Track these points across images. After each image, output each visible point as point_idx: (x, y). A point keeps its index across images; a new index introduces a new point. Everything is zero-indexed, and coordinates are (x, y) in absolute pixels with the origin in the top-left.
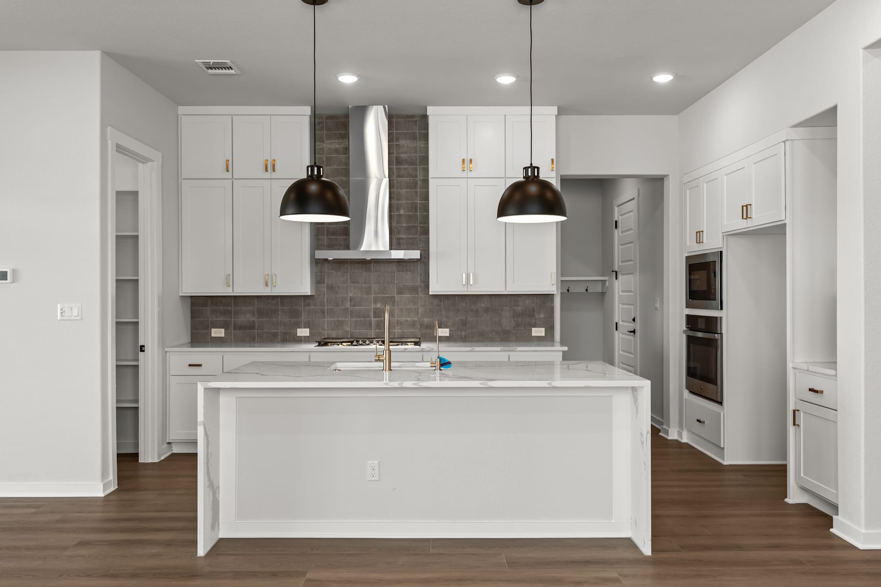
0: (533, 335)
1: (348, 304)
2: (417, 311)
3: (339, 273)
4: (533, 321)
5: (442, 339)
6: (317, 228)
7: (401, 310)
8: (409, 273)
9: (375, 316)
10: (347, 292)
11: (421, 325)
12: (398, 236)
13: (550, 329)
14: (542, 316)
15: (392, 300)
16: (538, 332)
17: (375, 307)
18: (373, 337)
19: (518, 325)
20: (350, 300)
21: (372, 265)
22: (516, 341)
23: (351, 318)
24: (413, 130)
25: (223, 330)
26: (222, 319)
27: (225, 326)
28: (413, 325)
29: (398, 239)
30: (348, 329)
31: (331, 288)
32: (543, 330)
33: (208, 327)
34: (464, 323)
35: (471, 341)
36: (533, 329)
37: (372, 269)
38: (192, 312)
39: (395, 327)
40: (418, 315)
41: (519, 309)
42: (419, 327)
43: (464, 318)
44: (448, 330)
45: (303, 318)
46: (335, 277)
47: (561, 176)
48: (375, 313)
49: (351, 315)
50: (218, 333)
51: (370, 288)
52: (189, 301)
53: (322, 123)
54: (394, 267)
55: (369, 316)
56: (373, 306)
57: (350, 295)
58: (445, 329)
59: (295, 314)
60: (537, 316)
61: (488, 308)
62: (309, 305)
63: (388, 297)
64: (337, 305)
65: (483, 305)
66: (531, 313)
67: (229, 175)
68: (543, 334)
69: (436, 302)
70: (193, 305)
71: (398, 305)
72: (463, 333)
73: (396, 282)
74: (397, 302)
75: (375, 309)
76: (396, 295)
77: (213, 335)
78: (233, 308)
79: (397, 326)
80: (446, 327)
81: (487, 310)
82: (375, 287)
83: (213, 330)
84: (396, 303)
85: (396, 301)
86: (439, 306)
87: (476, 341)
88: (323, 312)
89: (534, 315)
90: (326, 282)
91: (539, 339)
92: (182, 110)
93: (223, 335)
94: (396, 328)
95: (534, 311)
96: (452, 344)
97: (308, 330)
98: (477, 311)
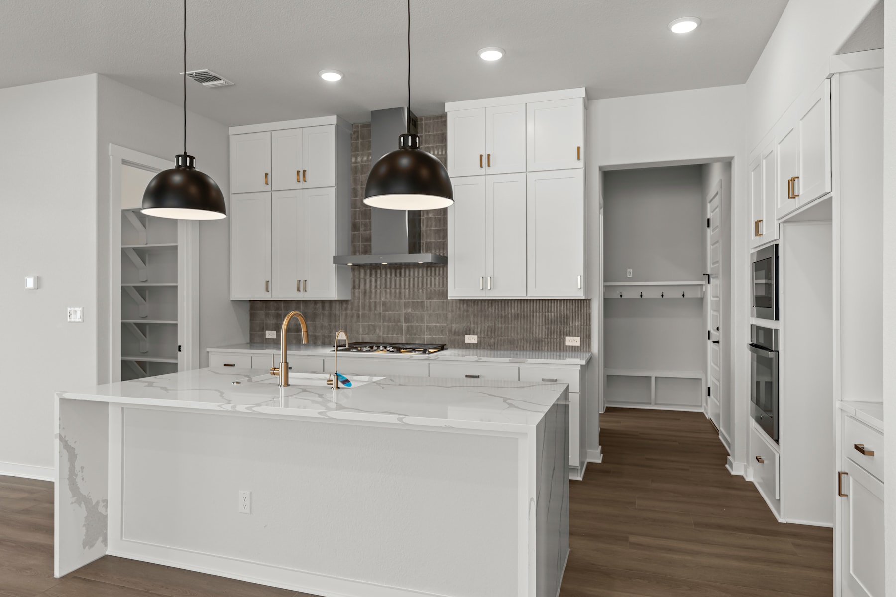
0: (567, 345)
1: (381, 309)
2: (445, 316)
3: (372, 279)
4: (567, 329)
5: (469, 346)
6: (353, 235)
7: (430, 315)
8: (438, 278)
9: (405, 322)
10: (380, 298)
11: (450, 331)
13: (586, 339)
14: (577, 324)
15: (422, 305)
16: (573, 341)
17: (405, 312)
18: (403, 342)
19: (550, 333)
20: (383, 305)
21: (403, 270)
22: (548, 350)
23: (383, 322)
25: (274, 332)
26: (274, 322)
27: (275, 328)
28: (442, 330)
30: (381, 334)
31: (365, 293)
32: (578, 339)
33: (263, 330)
34: (493, 330)
35: (499, 350)
36: (568, 338)
37: (403, 274)
38: (251, 315)
39: (424, 332)
40: (447, 321)
41: (551, 315)
42: (447, 333)
43: (492, 325)
44: (476, 337)
45: (341, 322)
46: (370, 282)
47: (600, 168)
48: (405, 319)
49: (383, 319)
50: (271, 335)
51: (401, 293)
52: (248, 305)
53: (358, 132)
54: (423, 272)
55: (399, 321)
56: (404, 311)
57: (383, 300)
58: (473, 336)
59: (334, 318)
60: (571, 324)
61: (518, 315)
62: (346, 310)
63: (417, 302)
64: (371, 310)
65: (513, 311)
66: (565, 320)
67: (268, 188)
68: (578, 344)
69: (464, 307)
70: (252, 309)
71: (427, 310)
72: (492, 341)
73: (425, 287)
74: (427, 307)
75: (406, 314)
76: (425, 301)
77: (267, 337)
78: (283, 312)
79: (427, 332)
80: (474, 334)
81: (517, 317)
82: (405, 292)
83: (267, 332)
84: (425, 308)
85: (425, 306)
86: (467, 311)
87: (506, 350)
88: (358, 316)
89: (568, 323)
90: (361, 288)
91: (574, 349)
92: (232, 130)
93: (274, 337)
94: (426, 333)
95: (568, 318)
96: (480, 352)
97: (344, 334)
98: (506, 317)
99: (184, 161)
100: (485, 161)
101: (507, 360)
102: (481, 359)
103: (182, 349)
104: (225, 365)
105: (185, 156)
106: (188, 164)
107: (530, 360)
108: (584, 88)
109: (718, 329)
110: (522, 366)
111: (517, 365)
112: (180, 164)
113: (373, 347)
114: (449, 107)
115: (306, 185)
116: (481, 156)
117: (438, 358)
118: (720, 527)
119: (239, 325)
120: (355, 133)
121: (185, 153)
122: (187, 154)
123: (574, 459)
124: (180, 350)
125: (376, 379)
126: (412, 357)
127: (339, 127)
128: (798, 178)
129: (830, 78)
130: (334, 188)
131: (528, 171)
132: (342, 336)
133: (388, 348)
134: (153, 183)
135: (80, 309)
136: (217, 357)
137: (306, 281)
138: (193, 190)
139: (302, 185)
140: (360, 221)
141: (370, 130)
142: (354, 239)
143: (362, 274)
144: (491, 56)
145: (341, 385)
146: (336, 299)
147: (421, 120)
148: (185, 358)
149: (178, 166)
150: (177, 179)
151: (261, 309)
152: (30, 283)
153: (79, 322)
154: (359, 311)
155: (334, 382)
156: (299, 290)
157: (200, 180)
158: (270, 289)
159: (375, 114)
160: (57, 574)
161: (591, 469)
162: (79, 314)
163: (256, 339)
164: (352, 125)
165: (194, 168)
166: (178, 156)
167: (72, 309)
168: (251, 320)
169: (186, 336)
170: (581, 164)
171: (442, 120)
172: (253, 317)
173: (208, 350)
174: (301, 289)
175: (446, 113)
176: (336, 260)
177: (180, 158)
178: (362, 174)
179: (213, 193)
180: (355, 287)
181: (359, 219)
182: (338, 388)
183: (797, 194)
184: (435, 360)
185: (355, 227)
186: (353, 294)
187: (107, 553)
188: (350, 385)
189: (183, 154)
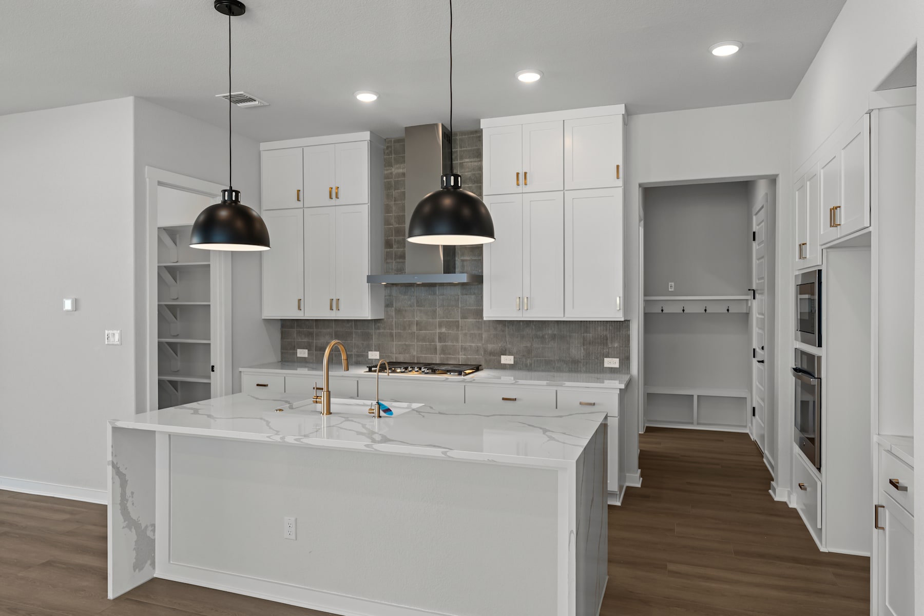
0: (605, 366)
1: (414, 328)
2: (480, 335)
3: (406, 297)
4: (606, 350)
5: (505, 367)
6: (387, 252)
7: (465, 335)
8: (473, 297)
9: (440, 342)
10: (414, 317)
11: (485, 351)
12: (463, 258)
13: (626, 361)
14: (616, 345)
15: (456, 325)
16: (612, 362)
17: (440, 331)
18: (438, 362)
19: (588, 354)
20: (417, 324)
21: (437, 289)
22: (586, 372)
23: (417, 342)
24: (476, 146)
25: (306, 351)
26: (305, 340)
27: (308, 347)
28: (477, 351)
29: (463, 261)
30: (415, 353)
31: (399, 311)
32: (617, 360)
33: (294, 348)
34: (529, 351)
35: (536, 371)
36: (606, 360)
37: (437, 293)
38: (282, 333)
39: (459, 352)
40: (482, 340)
41: (590, 336)
42: (483, 353)
43: (529, 345)
44: (512, 357)
45: (374, 341)
46: (403, 300)
47: (640, 185)
48: (440, 338)
49: (417, 339)
50: (302, 353)
51: (435, 311)
52: (280, 324)
53: (391, 147)
54: (458, 291)
55: (433, 341)
56: (438, 331)
57: (416, 319)
58: (509, 357)
59: (367, 336)
60: (610, 346)
61: (555, 335)
62: (379, 328)
63: (452, 322)
64: (404, 329)
65: (550, 332)
66: (604, 341)
67: (300, 204)
68: (617, 365)
69: (500, 327)
70: (283, 327)
71: (462, 330)
72: (529, 361)
73: (460, 306)
74: (461, 327)
75: (440, 334)
76: (460, 320)
77: (299, 355)
78: (315, 330)
79: (461, 352)
80: (510, 354)
81: (553, 337)
82: (439, 311)
83: (299, 351)
84: (460, 328)
85: (460, 325)
86: (503, 331)
87: (542, 371)
88: (391, 335)
89: (607, 344)
90: (394, 306)
91: (612, 370)
92: (263, 146)
93: (306, 355)
94: (461, 353)
95: (607, 339)
96: (517, 373)
97: (378, 353)
98: (543, 337)
99: (230, 196)
100: (522, 178)
101: (544, 383)
102: (518, 382)
103: (215, 369)
104: (258, 385)
105: (231, 191)
106: (234, 199)
107: (568, 384)
108: (624, 105)
109: (763, 348)
110: (559, 389)
111: (555, 388)
112: (226, 199)
113: (408, 368)
114: (484, 124)
115: (338, 202)
116: (518, 174)
117: (474, 380)
118: (761, 556)
119: (270, 344)
120: (388, 147)
121: (231, 187)
122: (233, 189)
123: (613, 484)
124: (213, 371)
125: (415, 406)
126: (447, 379)
127: (372, 143)
128: (840, 207)
129: (869, 113)
130: (367, 205)
131: (565, 189)
132: (374, 355)
133: (423, 370)
134: (202, 218)
135: (119, 332)
136: (249, 378)
137: (339, 299)
138: (239, 224)
139: (334, 201)
140: (393, 238)
141: (404, 146)
142: (388, 256)
143: (395, 291)
144: (529, 78)
145: (382, 413)
146: (370, 318)
147: (456, 134)
148: (218, 380)
149: (224, 201)
150: (224, 214)
151: (292, 327)
152: (68, 305)
153: (117, 345)
154: (392, 330)
155: (376, 411)
156: (331, 309)
157: (244, 214)
158: (302, 307)
159: (409, 130)
160: (111, 596)
161: (630, 493)
162: (117, 337)
163: (287, 359)
164: (385, 140)
165: (240, 202)
166: (225, 191)
167: (111, 332)
168: (282, 338)
169: (219, 355)
170: (620, 182)
171: (477, 135)
172: (284, 335)
173: (241, 369)
174: (334, 307)
175: (482, 130)
176: (370, 279)
177: (226, 193)
178: (395, 189)
179: (258, 226)
180: (388, 305)
181: (392, 236)
182: (380, 417)
183: (839, 224)
184: (471, 382)
185: (388, 244)
186: (386, 312)
187: (155, 576)
188: (392, 414)
189: (228, 188)
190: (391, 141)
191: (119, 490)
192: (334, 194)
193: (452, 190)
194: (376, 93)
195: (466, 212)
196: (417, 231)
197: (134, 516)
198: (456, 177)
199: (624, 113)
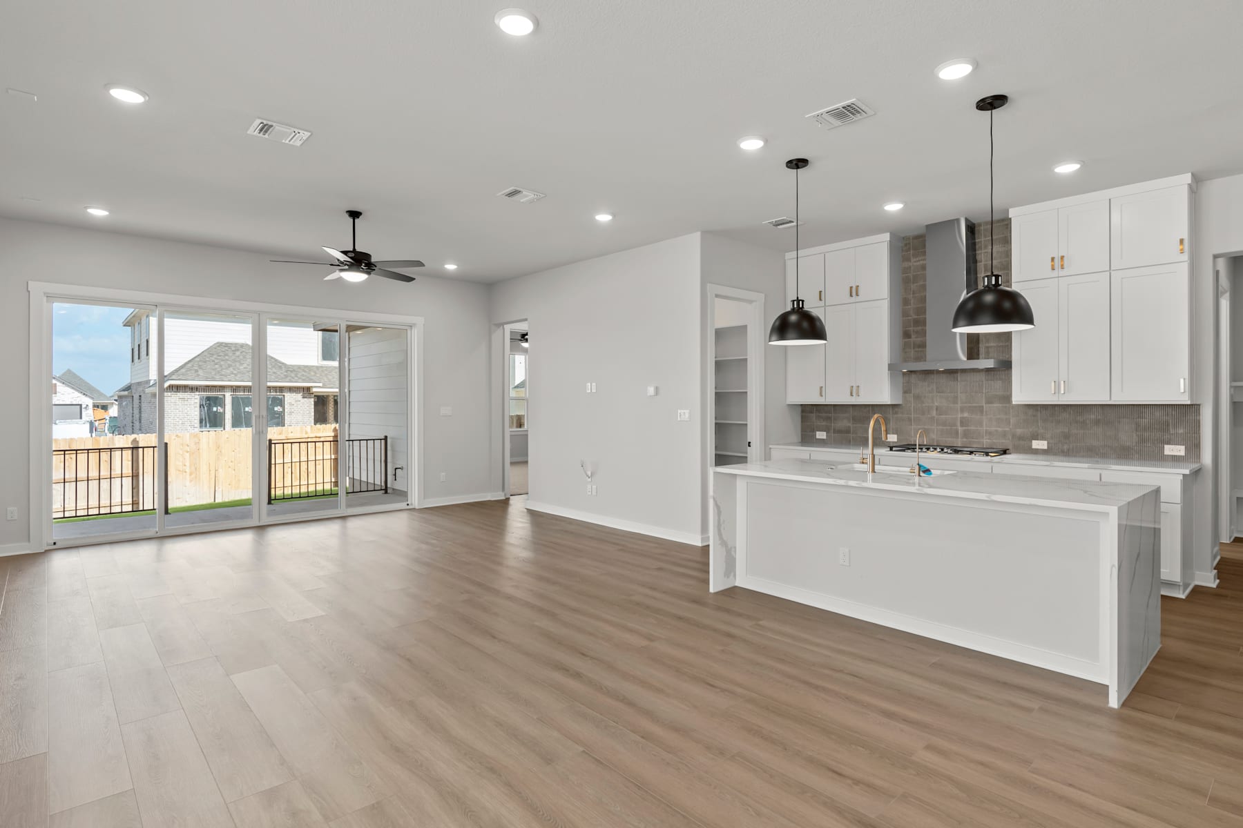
0: (1165, 453)
1: (934, 413)
2: (1008, 420)
3: (926, 384)
5: (1037, 452)
6: (905, 342)
7: (990, 419)
8: (1001, 382)
9: (962, 426)
10: (933, 403)
11: (1014, 436)
12: (987, 345)
13: (1194, 447)
14: (1181, 431)
15: (981, 410)
16: (1175, 450)
17: (962, 416)
18: (960, 445)
19: (1142, 441)
20: (937, 409)
21: (959, 374)
22: (1139, 459)
23: (937, 426)
24: (1003, 234)
25: (825, 433)
26: (824, 423)
27: (827, 430)
28: (1004, 435)
29: (987, 347)
31: (917, 397)
32: (1183, 448)
33: (814, 431)
34: (1066, 436)
35: (1075, 456)
36: (1166, 447)
37: (959, 380)
38: (803, 417)
39: (983, 437)
40: (1010, 425)
41: (1145, 421)
42: (1010, 437)
43: (1066, 430)
44: (1045, 442)
45: (892, 425)
46: (922, 387)
47: (1215, 256)
48: (961, 422)
49: (937, 423)
50: (821, 435)
51: (956, 397)
52: (800, 409)
53: (909, 244)
54: (983, 376)
55: (955, 425)
56: (959, 415)
57: (936, 404)
58: (1042, 441)
60: (1172, 431)
61: (1099, 420)
62: (896, 413)
63: (976, 407)
64: (923, 414)
65: (1093, 417)
66: (1165, 427)
67: (822, 303)
68: (1182, 453)
69: (1030, 412)
70: (804, 411)
71: (986, 415)
72: (1066, 447)
73: (984, 392)
74: (986, 412)
75: (962, 418)
76: (985, 405)
77: (818, 437)
78: (835, 415)
79: (986, 436)
80: (1043, 439)
81: (1097, 422)
82: (962, 396)
83: (818, 433)
84: (984, 412)
85: (985, 410)
86: (1034, 416)
87: (1083, 456)
88: (910, 420)
89: (1168, 430)
90: (913, 392)
91: (1175, 459)
93: (825, 437)
95: (1168, 425)
96: (1051, 457)
97: (896, 436)
98: (1084, 422)
99: (798, 304)
100: (1058, 263)
101: (1086, 465)
103: (751, 444)
105: (798, 301)
106: (801, 306)
107: (1114, 467)
108: (1190, 174)
110: (1104, 472)
111: (1099, 471)
112: (795, 307)
113: (929, 448)
114: (1013, 213)
115: (858, 299)
116: (1053, 259)
117: (1002, 462)
119: (792, 426)
120: (906, 245)
121: (798, 298)
123: (1171, 569)
124: (749, 446)
125: (947, 473)
126: (973, 459)
127: (891, 243)
130: (887, 301)
131: (1112, 268)
132: (893, 438)
133: (945, 450)
134: (777, 323)
135: (688, 411)
136: (778, 452)
137: (858, 386)
138: (805, 324)
139: (854, 299)
140: (912, 329)
141: (925, 240)
142: (905, 347)
143: (913, 378)
145: (922, 474)
146: (889, 403)
147: (980, 225)
148: (754, 452)
149: (794, 309)
150: (793, 318)
151: (812, 412)
152: (651, 390)
153: (687, 421)
154: (911, 414)
155: (917, 471)
156: (852, 395)
157: (808, 317)
158: (823, 394)
159: (928, 227)
160: (712, 590)
162: (687, 415)
163: (807, 438)
164: (903, 238)
165: (804, 308)
166: (794, 301)
167: (682, 411)
168: (802, 422)
169: (754, 433)
170: (1185, 257)
171: (1006, 223)
172: (804, 419)
173: (771, 446)
174: (854, 394)
175: (1011, 219)
176: (891, 367)
178: (913, 283)
179: (818, 323)
180: (906, 391)
181: (910, 327)
182: (920, 476)
184: (999, 462)
185: (906, 335)
186: (904, 398)
187: (736, 585)
188: (931, 474)
189: (796, 299)
190: (909, 238)
191: (717, 518)
192: (854, 291)
193: (993, 288)
194: (901, 202)
195: (1007, 305)
196: (961, 323)
197: (725, 539)
198: (997, 277)
199: (1190, 182)
